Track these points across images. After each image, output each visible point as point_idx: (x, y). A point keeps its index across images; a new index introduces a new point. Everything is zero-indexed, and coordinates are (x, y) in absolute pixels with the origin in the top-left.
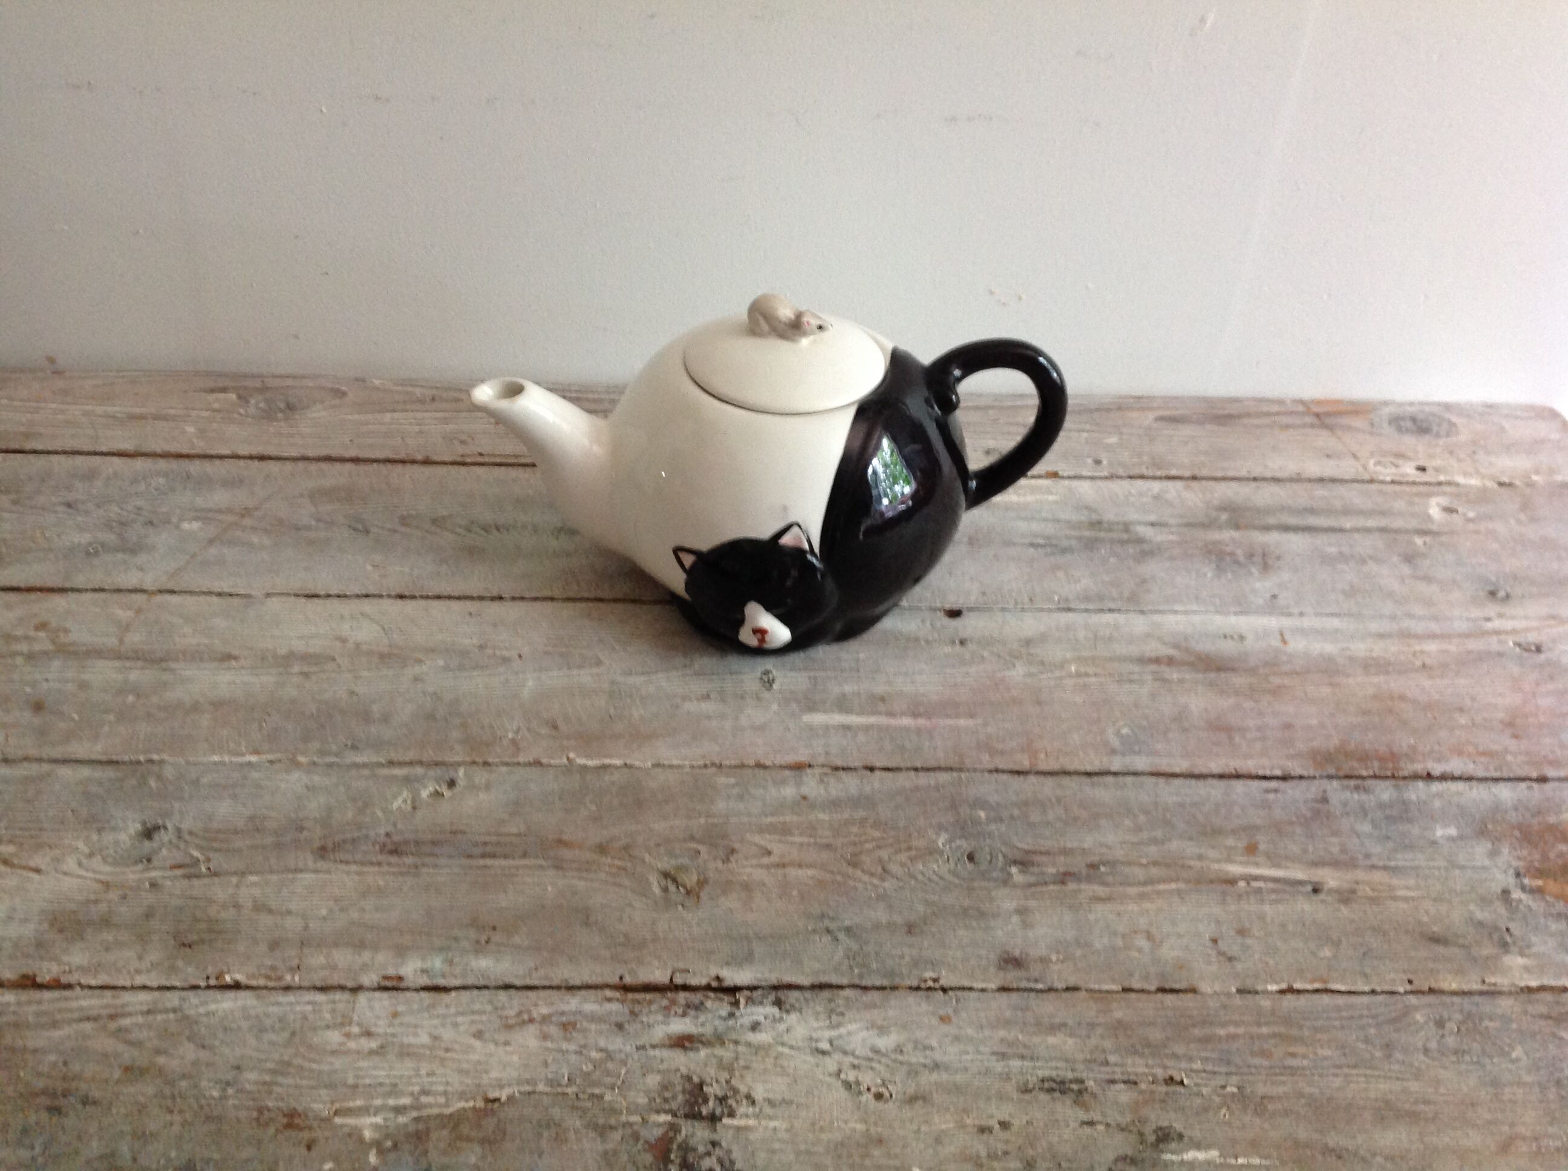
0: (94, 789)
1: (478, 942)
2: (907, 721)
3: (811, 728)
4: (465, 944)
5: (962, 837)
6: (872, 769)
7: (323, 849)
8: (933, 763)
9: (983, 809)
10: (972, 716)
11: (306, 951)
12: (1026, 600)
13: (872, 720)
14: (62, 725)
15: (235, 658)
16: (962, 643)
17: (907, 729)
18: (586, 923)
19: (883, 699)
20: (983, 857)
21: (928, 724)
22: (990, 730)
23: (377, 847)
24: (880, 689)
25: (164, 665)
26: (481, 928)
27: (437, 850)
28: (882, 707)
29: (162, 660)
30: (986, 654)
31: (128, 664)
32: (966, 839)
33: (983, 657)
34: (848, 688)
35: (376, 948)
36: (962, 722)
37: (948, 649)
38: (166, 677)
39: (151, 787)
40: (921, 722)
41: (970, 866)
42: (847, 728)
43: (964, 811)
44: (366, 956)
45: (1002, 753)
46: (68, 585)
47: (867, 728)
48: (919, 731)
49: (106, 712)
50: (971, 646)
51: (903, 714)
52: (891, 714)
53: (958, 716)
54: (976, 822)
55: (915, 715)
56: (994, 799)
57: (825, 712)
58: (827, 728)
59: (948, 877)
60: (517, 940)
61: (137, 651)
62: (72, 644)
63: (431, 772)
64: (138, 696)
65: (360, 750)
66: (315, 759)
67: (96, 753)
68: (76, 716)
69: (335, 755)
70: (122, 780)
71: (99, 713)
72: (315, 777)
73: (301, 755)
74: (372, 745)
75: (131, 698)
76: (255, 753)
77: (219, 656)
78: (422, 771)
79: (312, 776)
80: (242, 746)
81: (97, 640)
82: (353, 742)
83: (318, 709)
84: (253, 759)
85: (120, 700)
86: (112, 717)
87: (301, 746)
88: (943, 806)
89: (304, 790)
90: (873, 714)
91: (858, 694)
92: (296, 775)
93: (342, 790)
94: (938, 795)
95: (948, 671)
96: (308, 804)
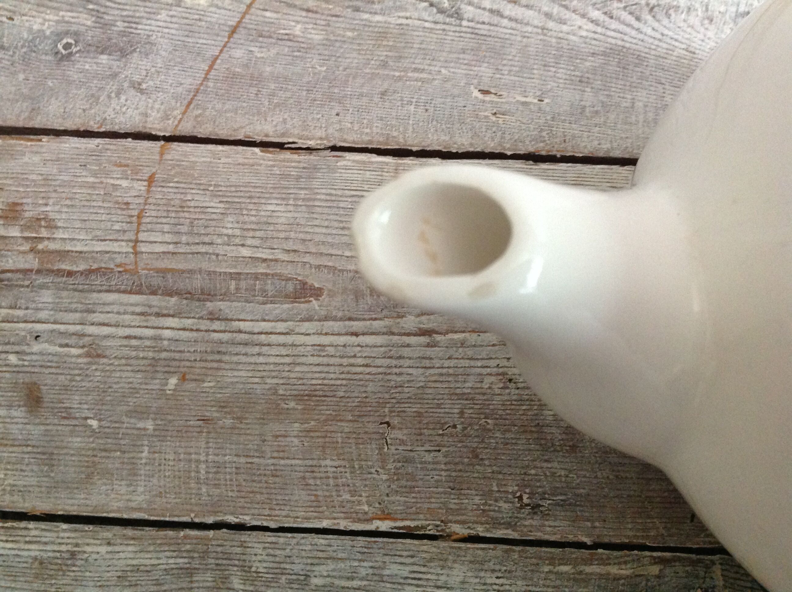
14: (77, 442)
15: (317, 293)
25: (209, 307)
38: (218, 334)
46: (37, 123)
49: (140, 413)
61: (163, 272)
62: (63, 254)
63: (667, 571)
64: (183, 379)
65: (545, 516)
66: (480, 531)
67: (140, 510)
68: (94, 423)
69: (508, 525)
70: (189, 572)
71: (130, 414)
72: (488, 574)
73: (456, 522)
74: (562, 505)
75: (173, 381)
76: (386, 516)
77: (290, 287)
78: (655, 570)
79: (482, 574)
80: (364, 500)
81: (99, 247)
82: (532, 495)
83: (462, 413)
84: (384, 526)
85: (155, 385)
86: (149, 425)
87: (453, 503)
92: (458, 573)
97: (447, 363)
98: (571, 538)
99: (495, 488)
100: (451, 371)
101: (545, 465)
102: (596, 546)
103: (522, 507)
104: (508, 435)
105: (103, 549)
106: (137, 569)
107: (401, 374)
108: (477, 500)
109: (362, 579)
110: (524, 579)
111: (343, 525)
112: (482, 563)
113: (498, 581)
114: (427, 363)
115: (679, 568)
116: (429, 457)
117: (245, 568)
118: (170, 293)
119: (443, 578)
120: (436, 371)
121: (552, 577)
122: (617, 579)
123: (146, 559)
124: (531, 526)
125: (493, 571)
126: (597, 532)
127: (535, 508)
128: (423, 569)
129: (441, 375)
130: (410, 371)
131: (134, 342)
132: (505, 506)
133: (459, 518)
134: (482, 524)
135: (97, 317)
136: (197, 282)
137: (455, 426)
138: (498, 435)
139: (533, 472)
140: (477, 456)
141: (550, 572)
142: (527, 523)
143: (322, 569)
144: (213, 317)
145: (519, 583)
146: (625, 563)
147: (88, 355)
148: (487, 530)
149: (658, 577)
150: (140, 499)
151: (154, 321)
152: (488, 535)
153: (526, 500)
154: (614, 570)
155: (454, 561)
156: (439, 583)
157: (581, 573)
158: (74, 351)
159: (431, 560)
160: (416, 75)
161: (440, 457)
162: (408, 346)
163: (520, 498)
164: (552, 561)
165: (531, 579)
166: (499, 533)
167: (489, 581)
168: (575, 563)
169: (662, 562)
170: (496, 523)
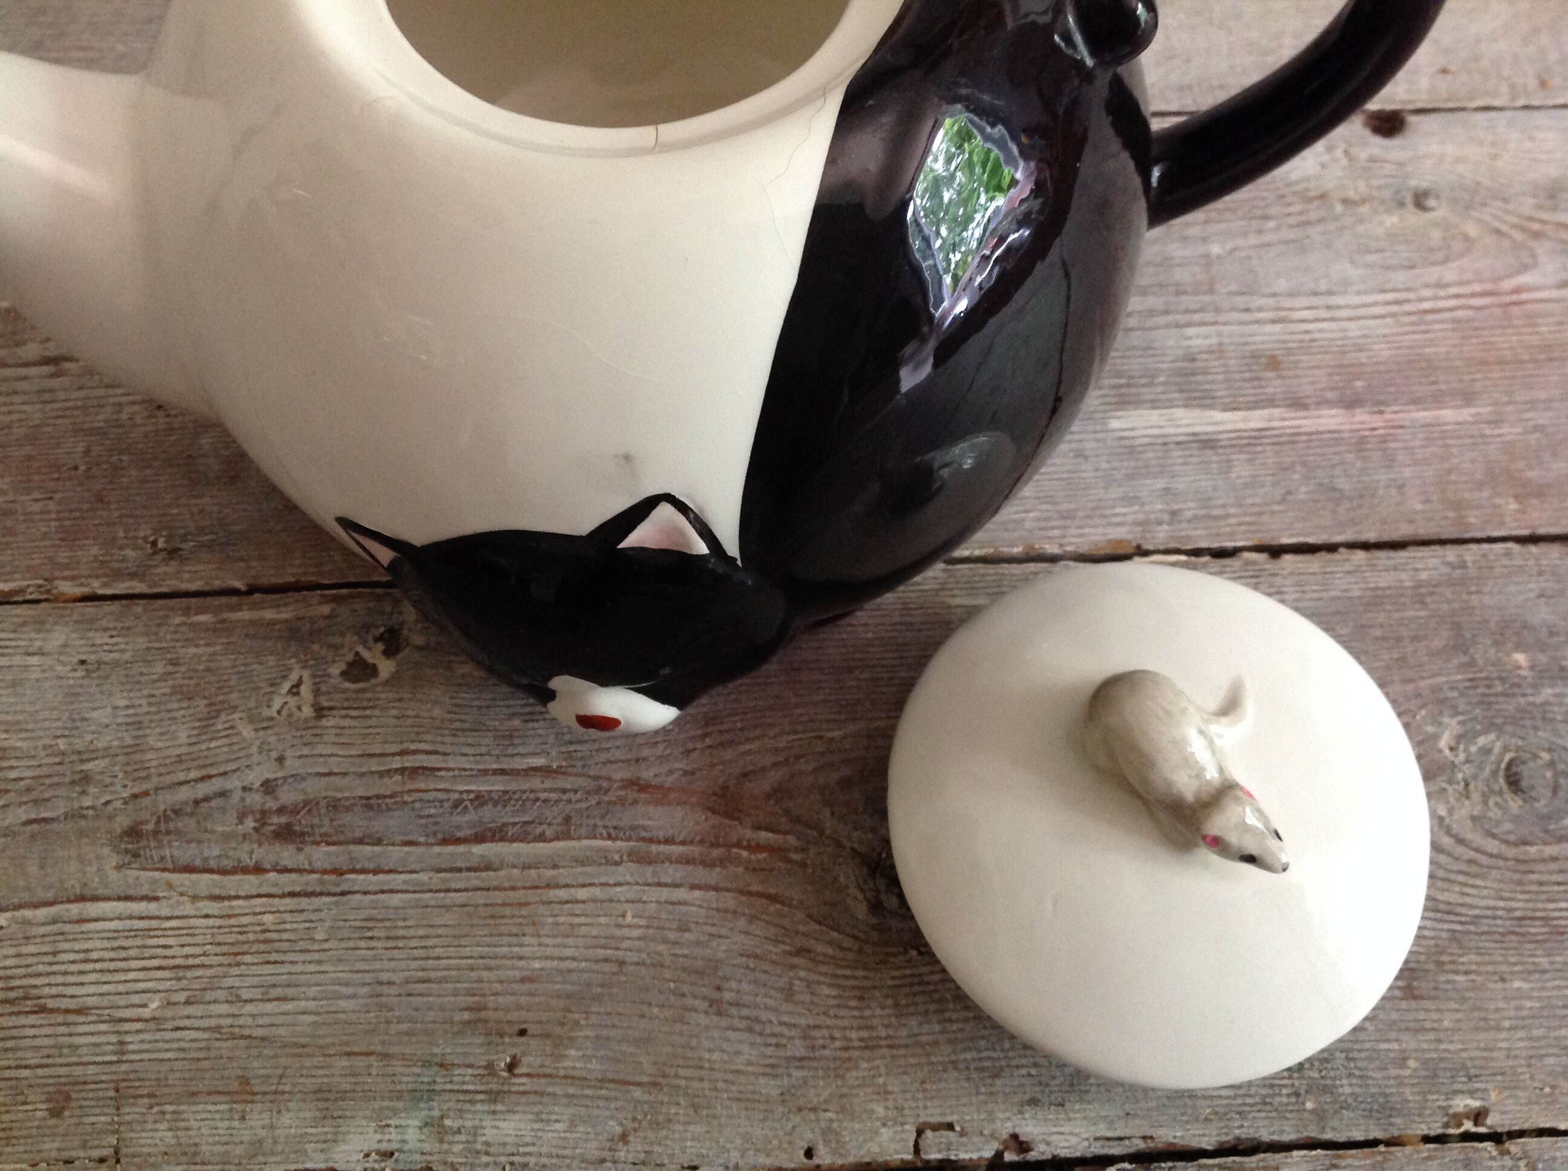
1: (490, 1066)
2: (1331, 419)
3: (1130, 450)
4: (465, 1079)
5: (1490, 726)
6: (1276, 551)
7: (133, 832)
8: (1403, 531)
9: (1519, 647)
10: (1468, 398)
11: (131, 1112)
12: (1533, 83)
13: (1257, 419)
16: (1420, 200)
17: (1334, 438)
18: (717, 1008)
19: (1274, 363)
20: (1537, 774)
21: (1377, 421)
22: (1510, 431)
23: (250, 823)
24: (1265, 336)
26: (496, 1033)
27: (379, 825)
28: (1274, 386)
30: (1472, 230)
32: (1499, 729)
33: (1466, 238)
34: (1199, 338)
35: (276, 1098)
36: (1448, 415)
37: (1392, 220)
40: (1362, 417)
41: (1514, 804)
42: (1207, 443)
43: (1484, 651)
44: (258, 1118)
45: (1541, 492)
47: (1251, 441)
48: (1360, 444)
50: (1441, 211)
51: (1323, 403)
52: (1297, 403)
53: (1438, 400)
54: (1513, 685)
55: (1351, 403)
56: (1541, 615)
57: (1154, 404)
58: (1166, 444)
59: (1476, 838)
60: (573, 1059)
63: (343, 610)
65: (184, 560)
66: (97, 587)
69: (133, 576)
72: (98, 635)
73: (64, 578)
74: (209, 546)
78: (326, 609)
79: (91, 634)
82: (169, 538)
83: (87, 452)
87: (63, 556)
88: (1437, 643)
89: (80, 673)
90: (1257, 405)
91: (1219, 351)
92: (58, 636)
93: (159, 668)
94: (1423, 613)
95: (1400, 278)
96: (94, 715)
97: (75, 395)
98: (218, 584)
99: (121, 534)
100: (79, 403)
101: (193, 501)
102: (251, 590)
103: (155, 553)
104: (148, 472)
107: (10, 412)
108: (95, 550)
110: (144, 634)
112: (92, 621)
113: (112, 641)
114: (47, 397)
115: (359, 605)
116: (36, 507)
119: (38, 644)
120: (58, 405)
121: (183, 629)
122: (272, 623)
124: (166, 573)
125: (105, 630)
126: (253, 573)
127: (172, 553)
128: (12, 636)
129: (68, 409)
130: (25, 407)
132: (130, 553)
133: (67, 573)
134: (98, 577)
137: (76, 468)
138: (134, 473)
139: (175, 511)
140: (101, 501)
141: (184, 624)
142: (159, 571)
145: (140, 640)
146: (286, 605)
148: (105, 585)
149: (328, 617)
152: (109, 592)
153: (161, 544)
154: (269, 615)
155: (56, 623)
156: (31, 650)
157: (224, 621)
159: (25, 624)
160: (81, 54)
161: (52, 506)
162: (25, 378)
163: (154, 543)
164: (186, 612)
165: (157, 634)
166: (120, 588)
167: (98, 642)
168: (216, 611)
169: (335, 599)
170: (117, 575)
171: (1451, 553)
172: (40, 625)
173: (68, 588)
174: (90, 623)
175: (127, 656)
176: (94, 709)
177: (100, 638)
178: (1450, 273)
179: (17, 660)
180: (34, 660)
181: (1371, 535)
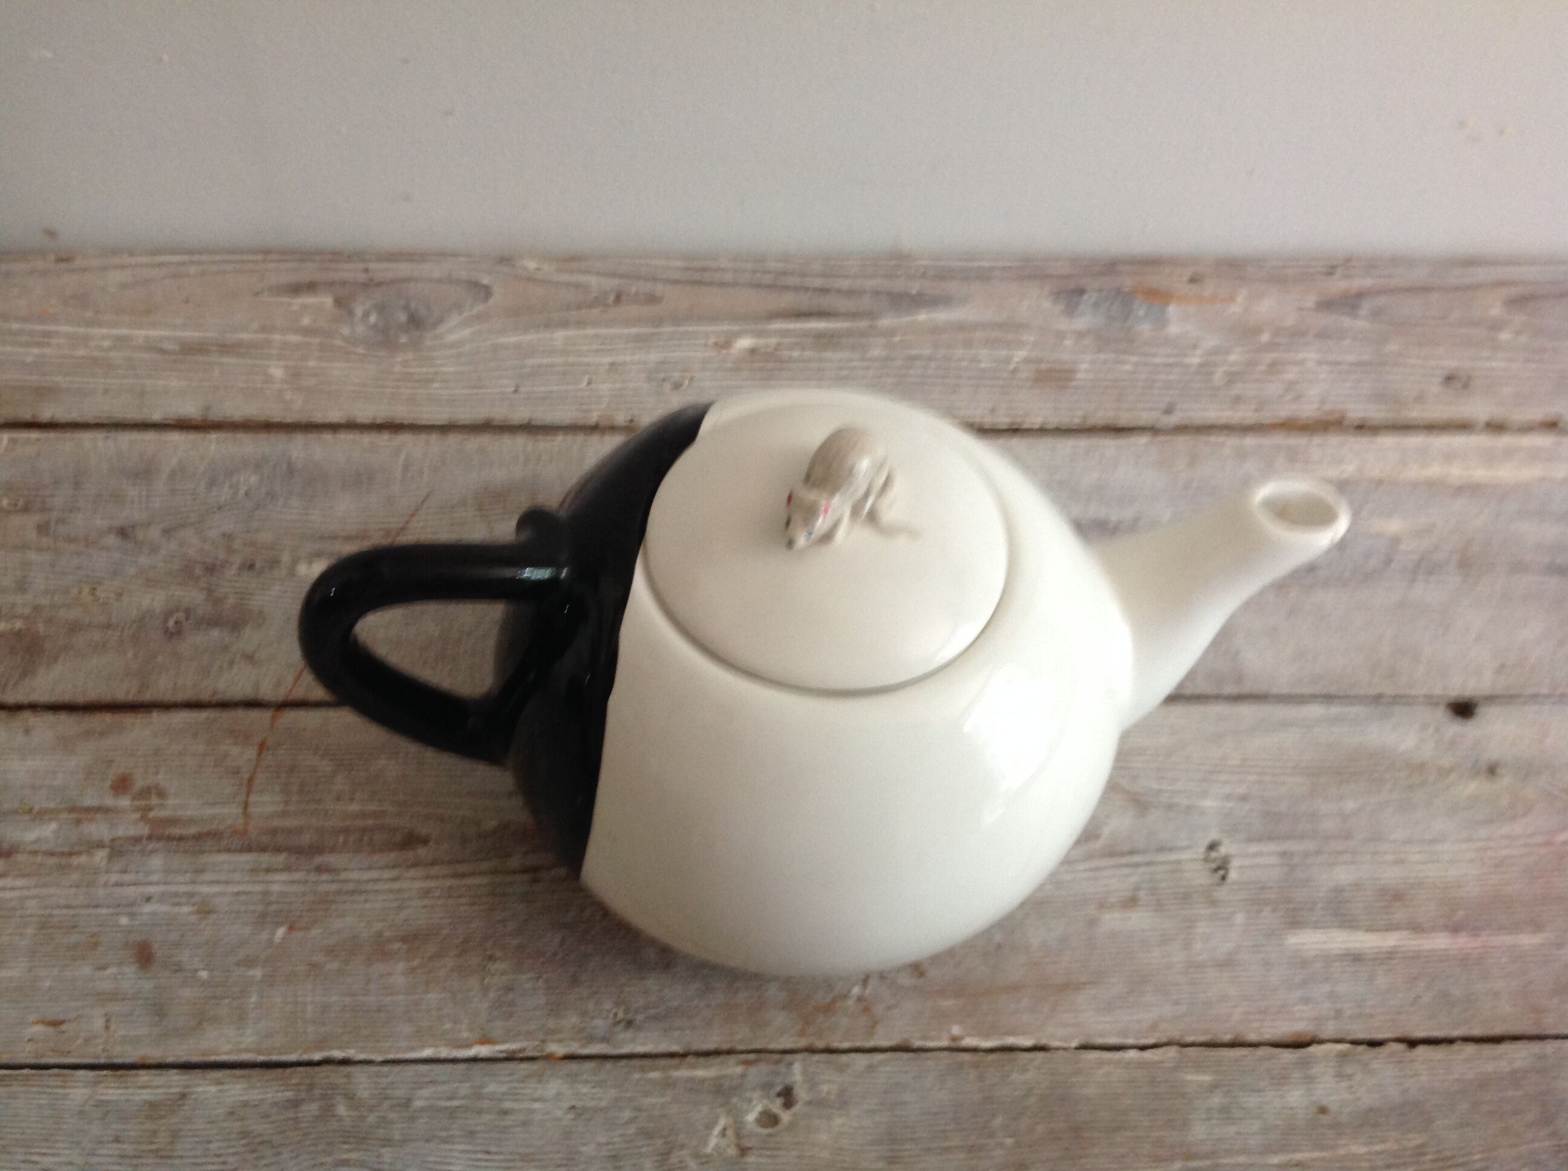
0: (260, 1127)
2: (1440, 942)
3: (1302, 962)
6: (1412, 1043)
8: (1498, 1030)
10: (1537, 926)
13: (1390, 940)
14: (187, 993)
15: (425, 841)
16: (1492, 770)
17: (1445, 956)
19: (1399, 895)
21: (1475, 943)
24: (1391, 875)
25: (318, 860)
28: (1400, 915)
29: (315, 849)
30: (1530, 794)
31: (266, 859)
33: (1527, 801)
34: (1343, 875)
36: (1525, 940)
37: (1472, 787)
38: (326, 885)
39: (341, 1119)
40: (1463, 942)
42: (1356, 958)
46: (147, 696)
47: (1387, 958)
48: (1464, 960)
49: (250, 962)
50: (1506, 780)
51: (1434, 929)
52: (1416, 928)
53: (1516, 928)
55: (1455, 929)
57: (1317, 926)
58: (1327, 959)
61: (274, 832)
62: (173, 821)
63: (753, 1071)
64: (291, 928)
65: (639, 1029)
66: (575, 1048)
67: (247, 1050)
68: (204, 974)
69: (605, 1040)
70: (295, 1104)
71: (238, 964)
72: (582, 1086)
73: (554, 1041)
74: (656, 1018)
75: (281, 932)
76: (485, 1041)
77: (398, 837)
78: (739, 1070)
79: (577, 1086)
80: (464, 1026)
81: (209, 811)
82: (626, 1012)
84: (484, 1051)
85: (264, 936)
86: (258, 973)
87: (551, 1024)
88: (1530, 1117)
89: (570, 1116)
90: (1390, 928)
91: (1357, 886)
92: (554, 1086)
93: (627, 1114)
94: (1518, 1093)
95: (1483, 832)
96: (583, 1149)
98: (663, 1048)
99: (591, 1008)
102: (687, 1054)
103: (617, 1023)
105: (213, 1089)
106: (245, 1104)
108: (574, 1020)
109: (463, 1098)
110: (614, 1086)
111: (444, 1052)
112: (577, 1075)
113: (592, 1091)
115: (763, 1067)
116: (528, 985)
117: (350, 1097)
118: (278, 850)
119: (539, 1092)
121: (641, 1083)
122: (703, 1080)
123: (255, 1095)
124: (625, 1039)
125: (587, 1082)
126: (686, 1040)
127: (629, 1023)
128: (521, 1086)
130: (515, 906)
131: (243, 898)
132: (599, 1022)
133: (555, 1037)
134: (576, 1041)
135: (208, 876)
136: (306, 839)
139: (629, 989)
141: (641, 1079)
142: (620, 1037)
143: (426, 1092)
144: (319, 869)
145: (612, 1091)
146: (712, 1066)
147: (198, 912)
148: (583, 1047)
149: (742, 1076)
150: (249, 1039)
151: (262, 877)
152: (584, 1053)
153: (621, 1015)
154: (700, 1073)
155: (551, 1077)
156: (535, 1097)
157: (669, 1078)
158: (185, 909)
159: (528, 1076)
161: (541, 984)
162: (514, 882)
163: (615, 1015)
164: (643, 1070)
165: (623, 1087)
166: (592, 1050)
167: (583, 1091)
168: (664, 1069)
169: (747, 1063)
170: (590, 1039)
171: (1536, 1047)
172: (540, 1078)
173: (559, 1049)
174: (573, 1078)
175: (603, 1104)
176: (584, 1144)
177: (585, 1089)
178: (1518, 828)
179: (526, 1105)
180: (537, 1105)
181: (1477, 1031)
